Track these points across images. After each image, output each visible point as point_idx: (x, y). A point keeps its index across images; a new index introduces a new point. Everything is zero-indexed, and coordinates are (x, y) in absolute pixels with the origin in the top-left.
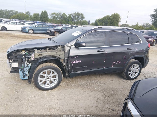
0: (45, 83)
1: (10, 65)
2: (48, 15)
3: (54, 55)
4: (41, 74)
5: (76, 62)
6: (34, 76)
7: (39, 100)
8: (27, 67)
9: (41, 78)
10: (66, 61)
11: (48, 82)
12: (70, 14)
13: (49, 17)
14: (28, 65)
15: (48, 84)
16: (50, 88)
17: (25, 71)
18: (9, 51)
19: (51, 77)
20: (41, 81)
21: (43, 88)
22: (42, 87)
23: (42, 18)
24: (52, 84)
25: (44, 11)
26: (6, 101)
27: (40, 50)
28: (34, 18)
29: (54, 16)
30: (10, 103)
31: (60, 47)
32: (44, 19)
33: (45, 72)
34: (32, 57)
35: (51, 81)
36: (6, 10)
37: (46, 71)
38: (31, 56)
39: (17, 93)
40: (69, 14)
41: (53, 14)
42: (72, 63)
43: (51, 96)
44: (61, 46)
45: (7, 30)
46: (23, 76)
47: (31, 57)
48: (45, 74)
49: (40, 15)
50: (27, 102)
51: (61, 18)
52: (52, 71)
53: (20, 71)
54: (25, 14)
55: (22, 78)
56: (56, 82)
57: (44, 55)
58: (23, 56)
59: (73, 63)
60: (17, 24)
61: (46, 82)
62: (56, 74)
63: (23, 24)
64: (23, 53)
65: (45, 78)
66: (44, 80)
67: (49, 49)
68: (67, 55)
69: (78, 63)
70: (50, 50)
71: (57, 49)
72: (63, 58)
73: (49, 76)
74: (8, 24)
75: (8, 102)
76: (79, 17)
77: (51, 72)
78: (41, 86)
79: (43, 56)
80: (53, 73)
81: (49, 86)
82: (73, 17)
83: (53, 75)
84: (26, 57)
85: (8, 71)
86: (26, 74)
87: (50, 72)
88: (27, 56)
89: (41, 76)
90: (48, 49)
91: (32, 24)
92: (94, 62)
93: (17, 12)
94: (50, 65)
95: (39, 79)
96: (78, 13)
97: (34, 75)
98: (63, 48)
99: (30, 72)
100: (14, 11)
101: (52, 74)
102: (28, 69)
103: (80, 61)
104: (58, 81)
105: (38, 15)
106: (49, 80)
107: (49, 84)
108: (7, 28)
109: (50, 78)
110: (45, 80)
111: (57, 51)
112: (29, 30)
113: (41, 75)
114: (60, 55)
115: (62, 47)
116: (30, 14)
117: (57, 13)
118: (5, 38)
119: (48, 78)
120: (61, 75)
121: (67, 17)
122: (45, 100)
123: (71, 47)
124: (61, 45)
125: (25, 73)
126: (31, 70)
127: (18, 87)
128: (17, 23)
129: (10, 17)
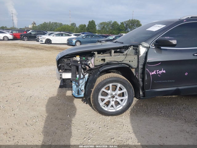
0: (107, 104)
1: (61, 75)
2: (96, 25)
3: (121, 61)
4: (103, 89)
5: (156, 72)
6: (93, 92)
7: (101, 130)
8: (83, 78)
9: (102, 95)
10: (140, 71)
11: (112, 103)
12: (123, 23)
13: (97, 28)
14: (84, 76)
15: (112, 106)
16: (115, 112)
17: (81, 85)
18: (60, 56)
19: (117, 95)
20: (103, 100)
21: (106, 111)
22: (104, 110)
23: (88, 29)
24: (117, 107)
25: (92, 21)
26: (54, 128)
27: (102, 54)
28: (80, 30)
29: (102, 26)
30: (59, 132)
31: (131, 49)
32: (91, 30)
33: (109, 87)
34: (92, 63)
35: (117, 101)
36: (50, 22)
37: (111, 85)
38: (89, 62)
39: (69, 116)
40: (121, 23)
41: (101, 24)
42: (151, 74)
43: (119, 125)
44: (132, 46)
45: (51, 44)
46: (78, 92)
47: (89, 64)
48: (109, 89)
49: (87, 26)
50: (84, 131)
51: (111, 28)
52: (119, 85)
53: (73, 84)
54: (71, 26)
55: (76, 95)
56: (124, 104)
57: (108, 61)
58: (79, 62)
59: (153, 73)
60: (62, 36)
61: (109, 102)
62: (125, 90)
63: (69, 35)
64: (78, 58)
65: (109, 96)
66: (107, 99)
67: (115, 52)
68: (142, 62)
69: (160, 75)
70: (116, 54)
71: (125, 53)
72: (136, 66)
73: (114, 93)
74: (53, 36)
75: (57, 129)
76: (134, 25)
77: (118, 88)
78: (103, 107)
79: (106, 62)
80: (121, 89)
81: (114, 109)
82: (126, 25)
83: (119, 92)
84: (82, 64)
85: (55, 87)
86: (82, 89)
87: (116, 87)
88: (84, 63)
89: (103, 93)
90: (113, 52)
91: (79, 35)
92: (186, 74)
93: (61, 24)
94: (116, 76)
95: (100, 97)
96: (132, 20)
97: (93, 90)
98: (137, 49)
99: (87, 86)
100: (58, 23)
101: (119, 90)
102: (84, 82)
103: (164, 72)
104: (127, 103)
105: (85, 26)
106: (114, 99)
107: (114, 106)
108: (51, 41)
109: (116, 97)
110: (109, 100)
111: (126, 55)
112: (76, 42)
113: (103, 91)
114: (131, 61)
115: (133, 49)
116: (75, 26)
117: (107, 22)
118: (49, 51)
119: (113, 97)
120: (132, 92)
121: (119, 26)
122: (110, 131)
123: (149, 47)
124: (134, 46)
125: (80, 87)
126: (88, 84)
127: (69, 108)
128: (62, 34)
129: (54, 30)
